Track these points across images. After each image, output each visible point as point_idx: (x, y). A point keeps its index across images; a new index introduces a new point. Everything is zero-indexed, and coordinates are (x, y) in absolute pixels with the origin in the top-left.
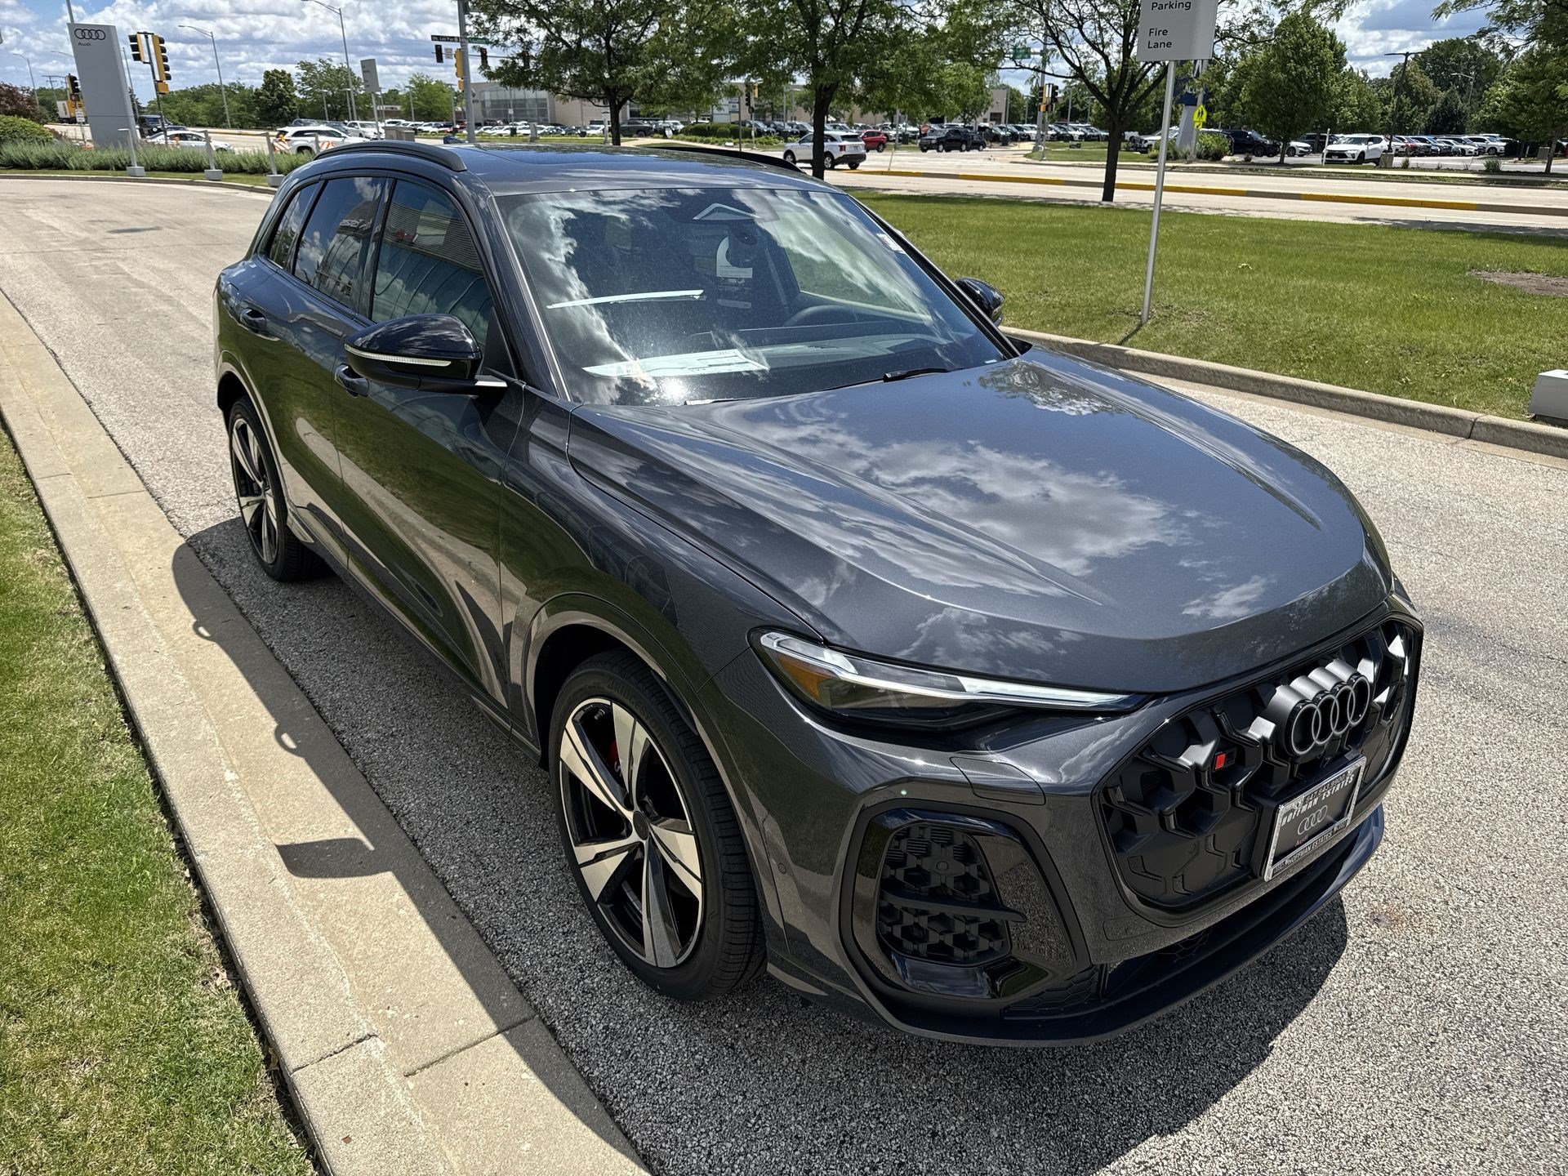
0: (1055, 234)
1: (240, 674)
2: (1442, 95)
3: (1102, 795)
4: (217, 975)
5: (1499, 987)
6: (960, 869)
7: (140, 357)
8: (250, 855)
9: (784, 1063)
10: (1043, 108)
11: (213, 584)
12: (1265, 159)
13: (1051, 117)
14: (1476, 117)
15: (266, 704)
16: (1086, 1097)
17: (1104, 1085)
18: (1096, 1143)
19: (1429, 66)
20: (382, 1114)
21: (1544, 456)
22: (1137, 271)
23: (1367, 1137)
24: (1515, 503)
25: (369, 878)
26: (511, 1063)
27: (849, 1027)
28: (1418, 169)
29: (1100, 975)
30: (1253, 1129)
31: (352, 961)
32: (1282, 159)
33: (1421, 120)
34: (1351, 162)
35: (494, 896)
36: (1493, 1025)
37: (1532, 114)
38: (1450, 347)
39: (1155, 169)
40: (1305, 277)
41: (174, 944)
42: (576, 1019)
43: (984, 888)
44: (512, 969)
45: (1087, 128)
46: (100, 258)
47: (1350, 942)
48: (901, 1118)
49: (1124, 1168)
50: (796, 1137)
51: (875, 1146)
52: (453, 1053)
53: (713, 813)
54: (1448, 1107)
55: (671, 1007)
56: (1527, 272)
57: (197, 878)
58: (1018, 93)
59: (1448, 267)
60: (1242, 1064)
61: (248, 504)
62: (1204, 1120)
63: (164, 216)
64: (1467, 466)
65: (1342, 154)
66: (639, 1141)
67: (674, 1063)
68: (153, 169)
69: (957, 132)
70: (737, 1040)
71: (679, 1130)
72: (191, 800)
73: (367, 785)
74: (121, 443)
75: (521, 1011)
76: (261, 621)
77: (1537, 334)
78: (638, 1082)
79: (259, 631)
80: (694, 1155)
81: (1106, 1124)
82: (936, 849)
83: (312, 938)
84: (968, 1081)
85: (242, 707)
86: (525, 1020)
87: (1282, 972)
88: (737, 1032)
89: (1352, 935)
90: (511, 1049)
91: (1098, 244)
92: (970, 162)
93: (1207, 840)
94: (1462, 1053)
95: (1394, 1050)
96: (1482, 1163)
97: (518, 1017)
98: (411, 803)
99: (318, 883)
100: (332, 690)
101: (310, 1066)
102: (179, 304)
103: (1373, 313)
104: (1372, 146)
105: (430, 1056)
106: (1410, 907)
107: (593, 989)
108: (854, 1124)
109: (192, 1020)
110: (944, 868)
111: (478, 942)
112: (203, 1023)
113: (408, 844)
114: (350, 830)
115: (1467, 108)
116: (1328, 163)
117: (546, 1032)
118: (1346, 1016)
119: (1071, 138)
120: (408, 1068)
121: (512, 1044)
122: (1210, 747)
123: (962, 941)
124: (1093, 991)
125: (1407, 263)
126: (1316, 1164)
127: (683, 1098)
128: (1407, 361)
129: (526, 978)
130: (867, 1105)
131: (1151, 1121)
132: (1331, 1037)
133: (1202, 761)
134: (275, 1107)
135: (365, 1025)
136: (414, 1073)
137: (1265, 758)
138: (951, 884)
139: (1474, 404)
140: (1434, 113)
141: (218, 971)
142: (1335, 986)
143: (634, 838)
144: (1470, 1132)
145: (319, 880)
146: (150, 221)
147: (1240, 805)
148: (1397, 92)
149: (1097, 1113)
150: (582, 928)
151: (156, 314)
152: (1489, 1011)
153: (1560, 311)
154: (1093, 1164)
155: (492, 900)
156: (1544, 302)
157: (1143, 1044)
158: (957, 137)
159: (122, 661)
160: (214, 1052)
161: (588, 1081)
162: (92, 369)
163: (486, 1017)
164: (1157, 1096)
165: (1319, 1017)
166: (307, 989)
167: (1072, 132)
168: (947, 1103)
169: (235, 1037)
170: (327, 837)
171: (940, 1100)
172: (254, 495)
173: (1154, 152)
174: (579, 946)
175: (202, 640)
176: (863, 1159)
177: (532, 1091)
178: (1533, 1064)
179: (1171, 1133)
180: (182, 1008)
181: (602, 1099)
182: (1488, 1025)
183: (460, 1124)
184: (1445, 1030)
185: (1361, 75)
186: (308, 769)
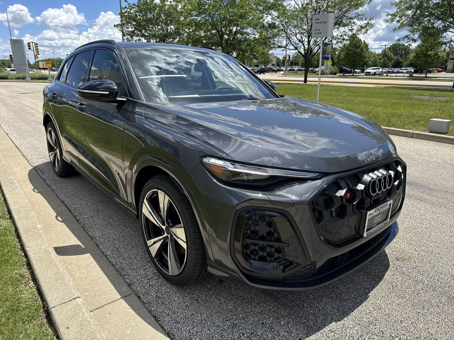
0: (291, 89)
1: (46, 201)
2: (396, 58)
3: (312, 204)
4: (30, 283)
5: (438, 277)
6: (268, 229)
7: (24, 123)
8: (43, 247)
9: (214, 304)
10: (286, 61)
11: (40, 178)
12: (348, 74)
13: (289, 65)
14: (406, 63)
15: (53, 209)
16: (311, 311)
17: (317, 308)
18: (315, 325)
19: (391, 50)
20: (80, 320)
21: (433, 142)
22: (314, 97)
23: (401, 321)
24: (427, 153)
25: (82, 255)
26: (125, 307)
27: (235, 293)
28: (391, 76)
29: (314, 267)
30: (365, 319)
31: (75, 279)
32: (353, 74)
33: (391, 64)
34: (372, 75)
35: (122, 259)
36: (437, 288)
37: (421, 61)
38: (404, 114)
39: (318, 77)
40: (362, 97)
41: (16, 273)
42: (147, 293)
43: (276, 235)
44: (127, 280)
45: (299, 67)
46: (15, 100)
47: (390, 266)
48: (252, 319)
49: (325, 332)
50: (218, 326)
51: (244, 328)
52: (106, 305)
53: (190, 219)
54: (426, 311)
55: (178, 289)
56: (424, 96)
57: (26, 256)
58: (279, 59)
59: (402, 94)
60: (360, 301)
61: (52, 155)
62: (349, 317)
63: (35, 90)
64: (412, 144)
65: (369, 73)
66: (166, 329)
67: (178, 305)
68: (33, 79)
69: (263, 69)
70: (199, 298)
71: (180, 325)
72: (26, 233)
73: (83, 230)
74: (16, 144)
75: (129, 291)
76: (54, 187)
77: (428, 110)
78: (167, 311)
79: (53, 190)
80: (184, 332)
81: (318, 319)
82: (260, 222)
83: (61, 270)
84: (273, 308)
85: (46, 210)
86: (130, 294)
87: (370, 275)
88: (199, 296)
89: (391, 264)
90: (125, 303)
91: (303, 91)
92: (266, 77)
93: (346, 221)
94: (428, 296)
95: (407, 295)
96: (438, 327)
97: (128, 294)
98: (97, 234)
99: (66, 257)
100: (75, 205)
101: (57, 307)
102: (37, 110)
103: (382, 106)
104: (378, 70)
105: (98, 305)
106: (408, 256)
107: (153, 285)
108: (237, 322)
109: (20, 295)
110: (263, 229)
111: (116, 273)
112: (23, 296)
113: (95, 246)
114: (77, 242)
115: (403, 61)
116: (366, 75)
117: (137, 298)
118: (391, 286)
119: (294, 70)
120: (91, 309)
121: (125, 301)
122: (345, 191)
123: (269, 255)
124: (312, 273)
125: (390, 94)
126: (386, 329)
127: (181, 316)
128: (392, 118)
129: (131, 282)
130: (241, 316)
131: (332, 318)
132: (387, 292)
133: (343, 195)
134: (45, 321)
135: (76, 294)
136: (93, 311)
137: (362, 196)
138: (265, 235)
139: (412, 129)
140: (394, 62)
141: (30, 282)
142: (387, 278)
143: (166, 235)
144: (433, 318)
145: (66, 256)
146: (31, 91)
147: (355, 211)
148: (383, 57)
149: (315, 316)
150: (150, 267)
151: (30, 112)
152: (435, 284)
153: (434, 104)
154: (315, 331)
155: (121, 260)
156: (430, 102)
157: (329, 296)
158: (263, 70)
159: (8, 197)
160: (26, 304)
161: (150, 312)
162: (9, 126)
163: (118, 294)
164: (334, 310)
165: (383, 287)
166: (58, 284)
167: (295, 69)
168: (267, 314)
169: (33, 299)
170: (70, 244)
171: (264, 314)
172: (54, 151)
173: (318, 73)
174: (148, 273)
175: (35, 193)
176: (240, 332)
177: (131, 315)
178: (451, 298)
179: (339, 321)
180: (16, 292)
181: (155, 317)
182: (435, 288)
183: (107, 326)
184: (422, 290)
185: (374, 53)
186: (65, 226)
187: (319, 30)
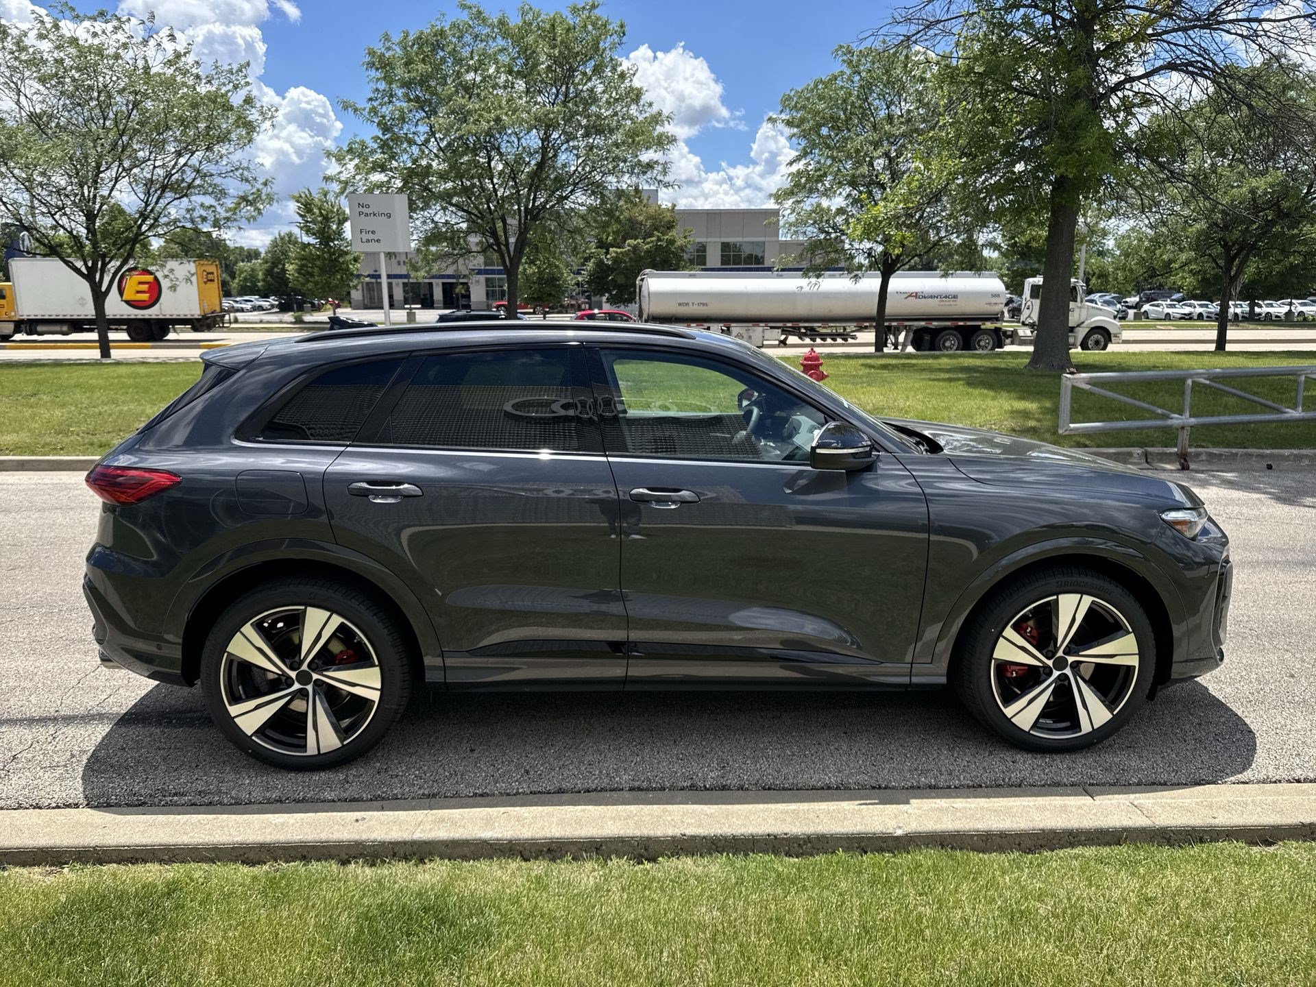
35: (965, 774)
75: (1076, 789)
86: (1084, 789)
111: (1005, 789)
117: (1097, 787)
143: (1056, 674)
155: (968, 775)
187: (373, 232)
